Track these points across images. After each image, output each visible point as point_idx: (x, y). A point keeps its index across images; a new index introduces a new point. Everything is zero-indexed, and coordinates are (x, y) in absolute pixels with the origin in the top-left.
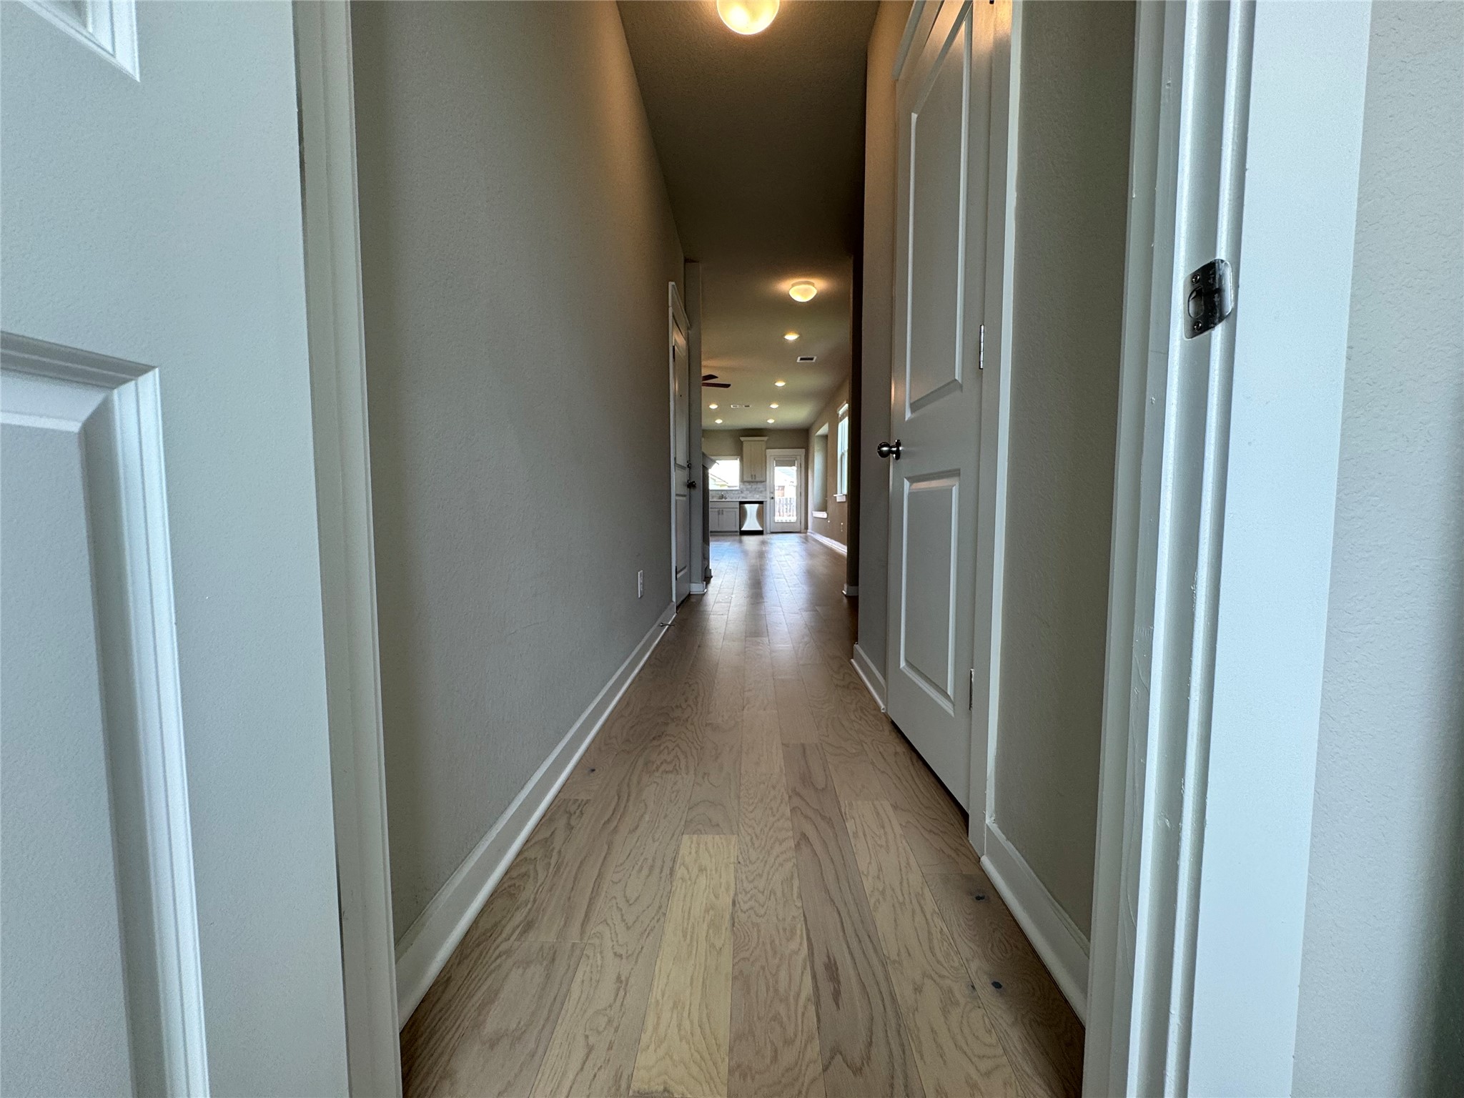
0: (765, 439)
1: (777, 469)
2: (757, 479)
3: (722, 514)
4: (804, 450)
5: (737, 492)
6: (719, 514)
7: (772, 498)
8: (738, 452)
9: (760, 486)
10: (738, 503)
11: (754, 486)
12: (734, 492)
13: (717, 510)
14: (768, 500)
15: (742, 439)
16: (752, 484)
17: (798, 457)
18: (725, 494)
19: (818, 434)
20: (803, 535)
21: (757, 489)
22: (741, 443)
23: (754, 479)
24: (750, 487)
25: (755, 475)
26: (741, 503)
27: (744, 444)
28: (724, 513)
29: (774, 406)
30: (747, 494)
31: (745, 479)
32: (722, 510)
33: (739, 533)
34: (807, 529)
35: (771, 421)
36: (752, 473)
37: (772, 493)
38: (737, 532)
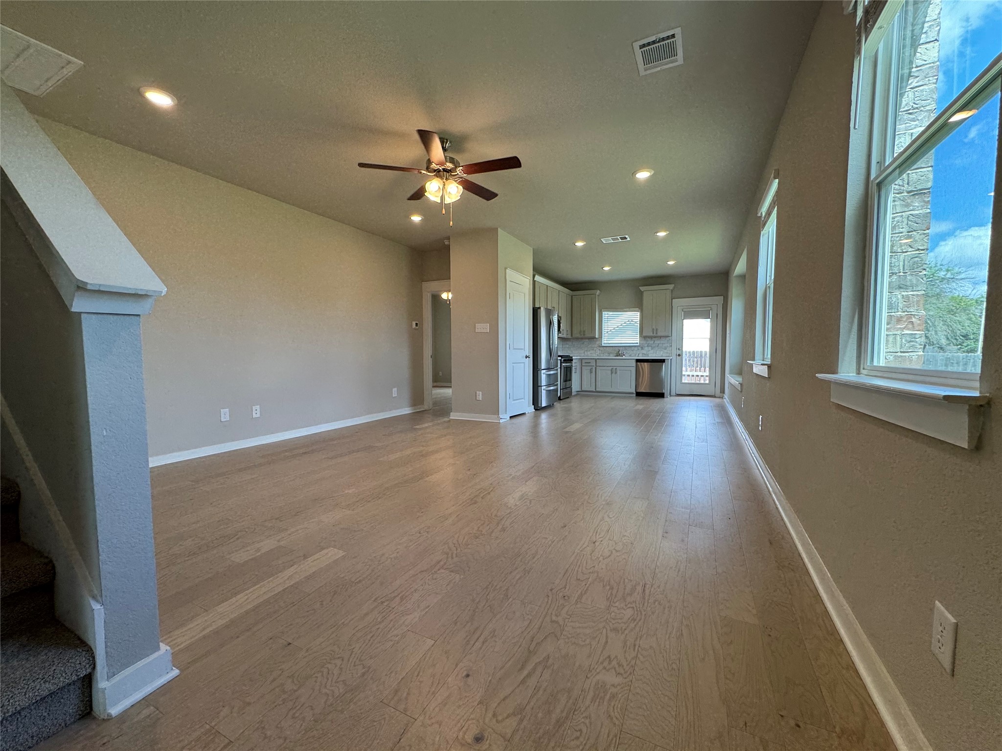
0: (671, 287)
1: (687, 322)
2: (659, 334)
3: (616, 373)
4: (722, 298)
5: (636, 349)
6: (612, 373)
7: (679, 355)
8: (638, 304)
9: (663, 341)
10: (634, 362)
11: (657, 342)
12: (633, 348)
13: (610, 368)
14: (674, 357)
15: (642, 288)
16: (654, 339)
17: (714, 307)
18: (619, 351)
19: (734, 275)
20: (717, 400)
21: (660, 345)
22: (642, 293)
23: (657, 333)
24: (653, 342)
25: (657, 330)
26: (638, 361)
27: (645, 294)
28: (618, 372)
29: (662, 234)
30: (649, 351)
31: (644, 334)
32: (616, 369)
33: (635, 395)
34: (724, 393)
35: (671, 263)
36: (654, 327)
37: (679, 349)
38: (632, 393)
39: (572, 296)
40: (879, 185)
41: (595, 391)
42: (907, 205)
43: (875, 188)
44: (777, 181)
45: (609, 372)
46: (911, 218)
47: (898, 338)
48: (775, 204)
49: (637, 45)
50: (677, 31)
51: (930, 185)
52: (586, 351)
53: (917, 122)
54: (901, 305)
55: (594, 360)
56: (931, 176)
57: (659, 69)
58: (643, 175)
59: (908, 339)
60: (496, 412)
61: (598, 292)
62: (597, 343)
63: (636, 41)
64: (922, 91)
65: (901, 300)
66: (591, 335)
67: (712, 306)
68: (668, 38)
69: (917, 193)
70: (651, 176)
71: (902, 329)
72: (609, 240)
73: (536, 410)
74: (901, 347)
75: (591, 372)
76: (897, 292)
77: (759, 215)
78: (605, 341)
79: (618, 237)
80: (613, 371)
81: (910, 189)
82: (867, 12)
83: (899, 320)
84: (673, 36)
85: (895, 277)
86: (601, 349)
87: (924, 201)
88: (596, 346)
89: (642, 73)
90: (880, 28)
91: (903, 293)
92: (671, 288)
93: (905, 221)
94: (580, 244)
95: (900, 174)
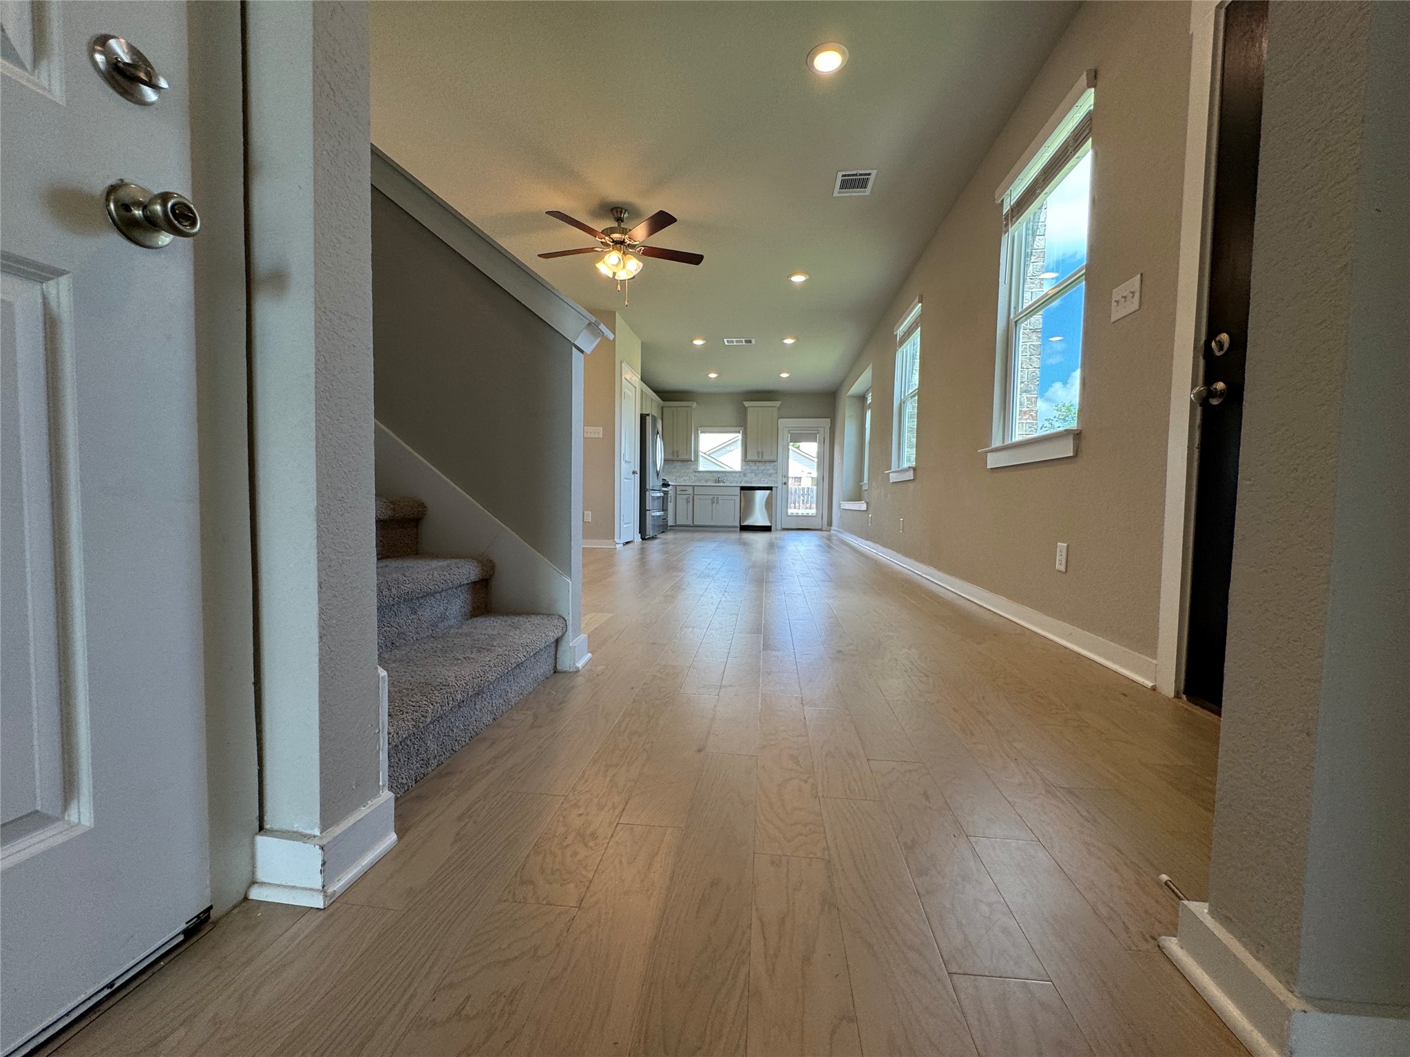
0: (778, 404)
1: (793, 446)
2: (766, 458)
3: (717, 503)
4: (829, 420)
5: (739, 474)
6: (713, 503)
7: (785, 484)
8: (741, 423)
9: (769, 467)
10: (739, 489)
11: (761, 466)
12: (734, 474)
13: (710, 497)
14: (779, 486)
15: (746, 404)
16: (758, 462)
17: (822, 430)
18: (719, 477)
19: (850, 392)
20: (825, 534)
21: (765, 472)
22: (746, 409)
23: (762, 457)
24: (756, 468)
25: (762, 452)
26: (743, 488)
27: (749, 409)
28: (720, 502)
29: (789, 341)
30: (752, 478)
31: (749, 457)
32: (718, 498)
33: (739, 529)
34: (831, 525)
35: (784, 375)
36: (759, 450)
37: (785, 477)
38: (735, 527)
39: (662, 408)
40: (1016, 322)
41: (692, 525)
42: (1030, 338)
43: (1014, 325)
44: (920, 304)
45: (710, 501)
46: (1031, 346)
47: (1024, 425)
48: (917, 324)
49: (840, 174)
50: (874, 173)
51: (1041, 326)
52: (679, 477)
53: (1034, 285)
54: (1026, 404)
55: (692, 487)
56: (1041, 321)
57: (849, 194)
58: (798, 279)
59: (1030, 426)
60: (611, 535)
61: (694, 405)
62: (692, 467)
63: (841, 171)
64: (1037, 265)
65: (1026, 400)
66: (686, 457)
67: (820, 429)
68: (865, 175)
69: (1034, 331)
70: (805, 281)
71: (1026, 419)
72: (732, 342)
73: (643, 539)
74: (1026, 431)
75: (688, 502)
76: (1024, 395)
77: (895, 333)
78: (703, 466)
79: (743, 340)
80: (714, 501)
81: (1031, 327)
82: (1012, 209)
83: (1025, 413)
84: (869, 174)
85: (1022, 384)
86: (697, 474)
87: (1038, 337)
88: (691, 471)
89: (835, 194)
90: (1020, 223)
91: (1028, 396)
92: (778, 406)
93: (1028, 348)
94: (698, 342)
95: (1026, 320)
